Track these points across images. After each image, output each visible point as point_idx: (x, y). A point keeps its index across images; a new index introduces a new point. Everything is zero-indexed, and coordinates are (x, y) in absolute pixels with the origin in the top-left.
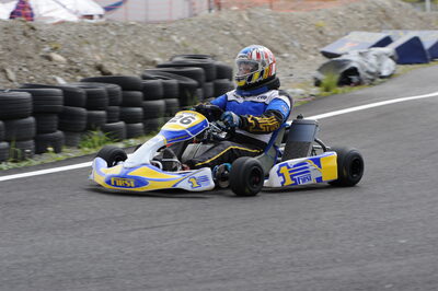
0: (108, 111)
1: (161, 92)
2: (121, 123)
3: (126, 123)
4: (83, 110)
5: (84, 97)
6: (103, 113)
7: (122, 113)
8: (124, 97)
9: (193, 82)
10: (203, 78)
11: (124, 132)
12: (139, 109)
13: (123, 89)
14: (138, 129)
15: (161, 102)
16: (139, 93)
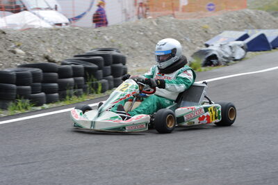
0: (32, 86)
1: (71, 73)
2: (43, 94)
3: (46, 93)
4: (14, 86)
5: (15, 77)
6: (29, 87)
7: (42, 87)
8: (44, 77)
9: (95, 66)
10: (103, 63)
11: (45, 99)
12: (56, 84)
13: (44, 72)
14: (55, 97)
15: (71, 80)
16: (56, 74)
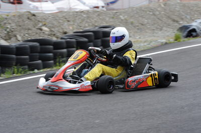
0: (30, 56)
1: (65, 45)
2: (40, 61)
3: (43, 61)
4: (14, 56)
5: (15, 50)
6: (27, 57)
7: (40, 56)
8: (41, 49)
9: (86, 40)
10: (93, 38)
11: (41, 65)
12: (51, 54)
13: (41, 45)
14: (51, 63)
15: (65, 50)
16: (51, 47)
